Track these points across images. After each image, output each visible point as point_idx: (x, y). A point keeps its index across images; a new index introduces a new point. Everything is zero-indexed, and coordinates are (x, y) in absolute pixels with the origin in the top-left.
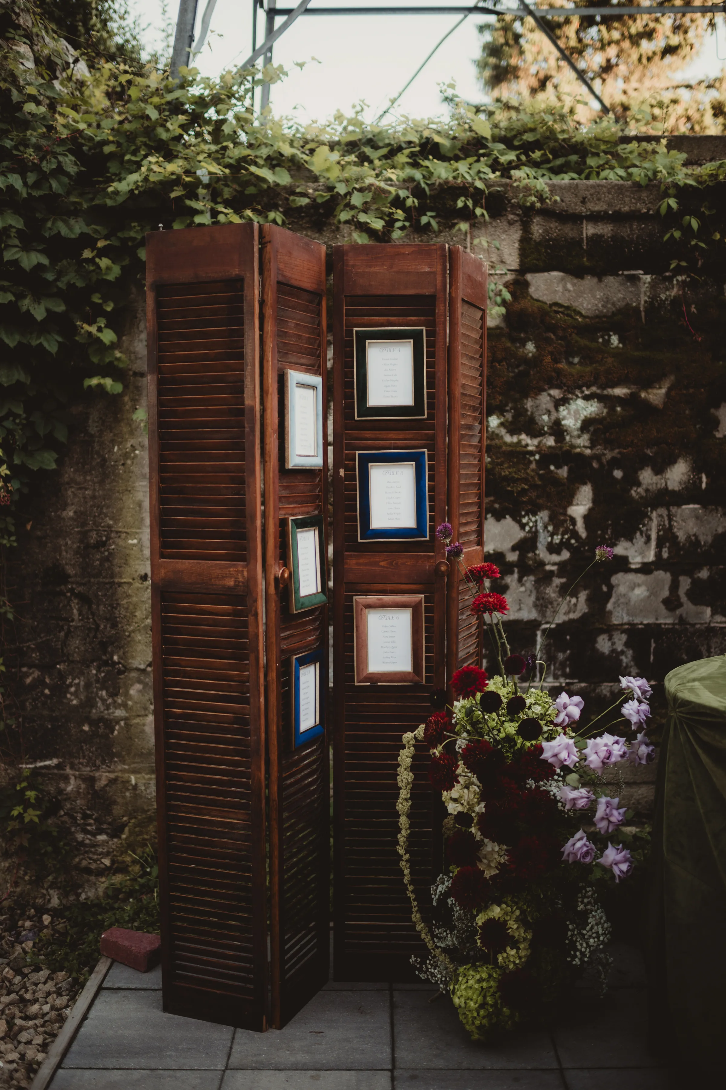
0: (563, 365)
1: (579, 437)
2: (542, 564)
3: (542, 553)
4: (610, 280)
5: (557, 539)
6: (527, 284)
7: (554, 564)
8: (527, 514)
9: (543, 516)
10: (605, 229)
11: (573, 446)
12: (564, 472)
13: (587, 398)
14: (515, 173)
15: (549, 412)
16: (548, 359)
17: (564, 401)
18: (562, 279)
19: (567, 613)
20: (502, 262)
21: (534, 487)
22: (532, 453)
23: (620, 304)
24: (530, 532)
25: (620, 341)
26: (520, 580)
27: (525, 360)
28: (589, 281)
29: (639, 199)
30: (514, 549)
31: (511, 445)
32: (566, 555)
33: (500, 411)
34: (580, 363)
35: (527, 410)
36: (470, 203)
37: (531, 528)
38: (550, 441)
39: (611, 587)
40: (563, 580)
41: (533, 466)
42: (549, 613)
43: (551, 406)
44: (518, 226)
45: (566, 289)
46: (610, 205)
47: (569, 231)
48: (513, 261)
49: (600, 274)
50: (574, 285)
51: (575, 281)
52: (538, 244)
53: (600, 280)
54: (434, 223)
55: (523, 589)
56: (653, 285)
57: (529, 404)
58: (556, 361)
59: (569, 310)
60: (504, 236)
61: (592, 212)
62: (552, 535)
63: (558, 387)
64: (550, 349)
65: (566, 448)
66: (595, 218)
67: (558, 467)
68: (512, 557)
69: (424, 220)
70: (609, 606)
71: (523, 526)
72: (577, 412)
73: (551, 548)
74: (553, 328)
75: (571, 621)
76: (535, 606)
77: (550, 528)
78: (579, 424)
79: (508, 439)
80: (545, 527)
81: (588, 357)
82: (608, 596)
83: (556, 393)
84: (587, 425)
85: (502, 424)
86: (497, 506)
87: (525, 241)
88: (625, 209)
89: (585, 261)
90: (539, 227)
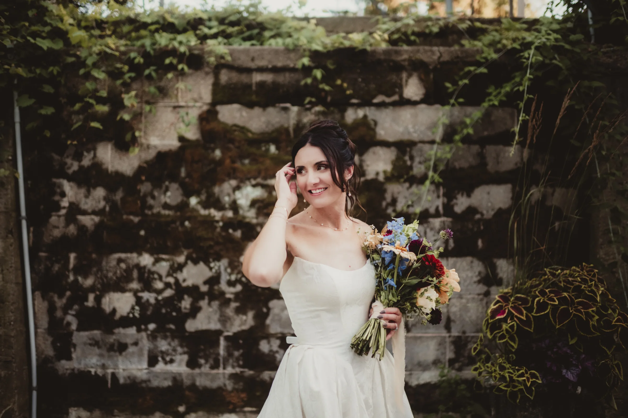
0: (238, 165)
1: (249, 211)
2: (223, 293)
3: (223, 286)
4: (271, 110)
5: (233, 277)
6: (216, 113)
7: (232, 293)
8: (214, 260)
9: (224, 263)
10: (268, 78)
11: (244, 217)
12: (238, 234)
13: (254, 186)
14: (210, 42)
15: (229, 195)
16: (228, 161)
17: (238, 188)
18: (239, 110)
19: (240, 326)
20: (201, 98)
21: (217, 243)
22: (218, 222)
23: (277, 126)
24: (216, 272)
25: (278, 148)
26: (209, 304)
27: (213, 161)
28: (257, 111)
29: (289, 58)
30: (205, 283)
31: (205, 216)
32: (239, 288)
33: (197, 194)
34: (250, 163)
35: (214, 194)
36: (175, 61)
37: (216, 271)
38: (230, 214)
39: (269, 309)
40: (237, 304)
41: (218, 230)
42: (228, 325)
43: (230, 191)
44: (211, 76)
45: (241, 116)
46: (269, 62)
47: (244, 78)
48: (207, 97)
49: (264, 105)
50: (247, 113)
51: (248, 110)
52: (224, 87)
53: (264, 110)
54: (154, 74)
55: (211, 310)
56: (299, 114)
57: (216, 190)
58: (233, 162)
59: (243, 129)
60: (202, 82)
61: (257, 67)
62: (230, 274)
63: (235, 178)
64: (230, 154)
65: (239, 218)
66: (261, 70)
67: (235, 230)
68: (204, 288)
69: (147, 72)
70: (268, 321)
71: (211, 269)
72: (247, 195)
73: (231, 284)
74: (232, 141)
75: (243, 331)
76: (220, 320)
77: (229, 270)
78: (249, 203)
79: (203, 212)
80: (226, 269)
81: (254, 160)
82: (267, 315)
83: (234, 183)
84: (254, 203)
85: (199, 203)
86: (194, 256)
87: (216, 85)
88: (280, 64)
89: (254, 98)
90: (224, 76)
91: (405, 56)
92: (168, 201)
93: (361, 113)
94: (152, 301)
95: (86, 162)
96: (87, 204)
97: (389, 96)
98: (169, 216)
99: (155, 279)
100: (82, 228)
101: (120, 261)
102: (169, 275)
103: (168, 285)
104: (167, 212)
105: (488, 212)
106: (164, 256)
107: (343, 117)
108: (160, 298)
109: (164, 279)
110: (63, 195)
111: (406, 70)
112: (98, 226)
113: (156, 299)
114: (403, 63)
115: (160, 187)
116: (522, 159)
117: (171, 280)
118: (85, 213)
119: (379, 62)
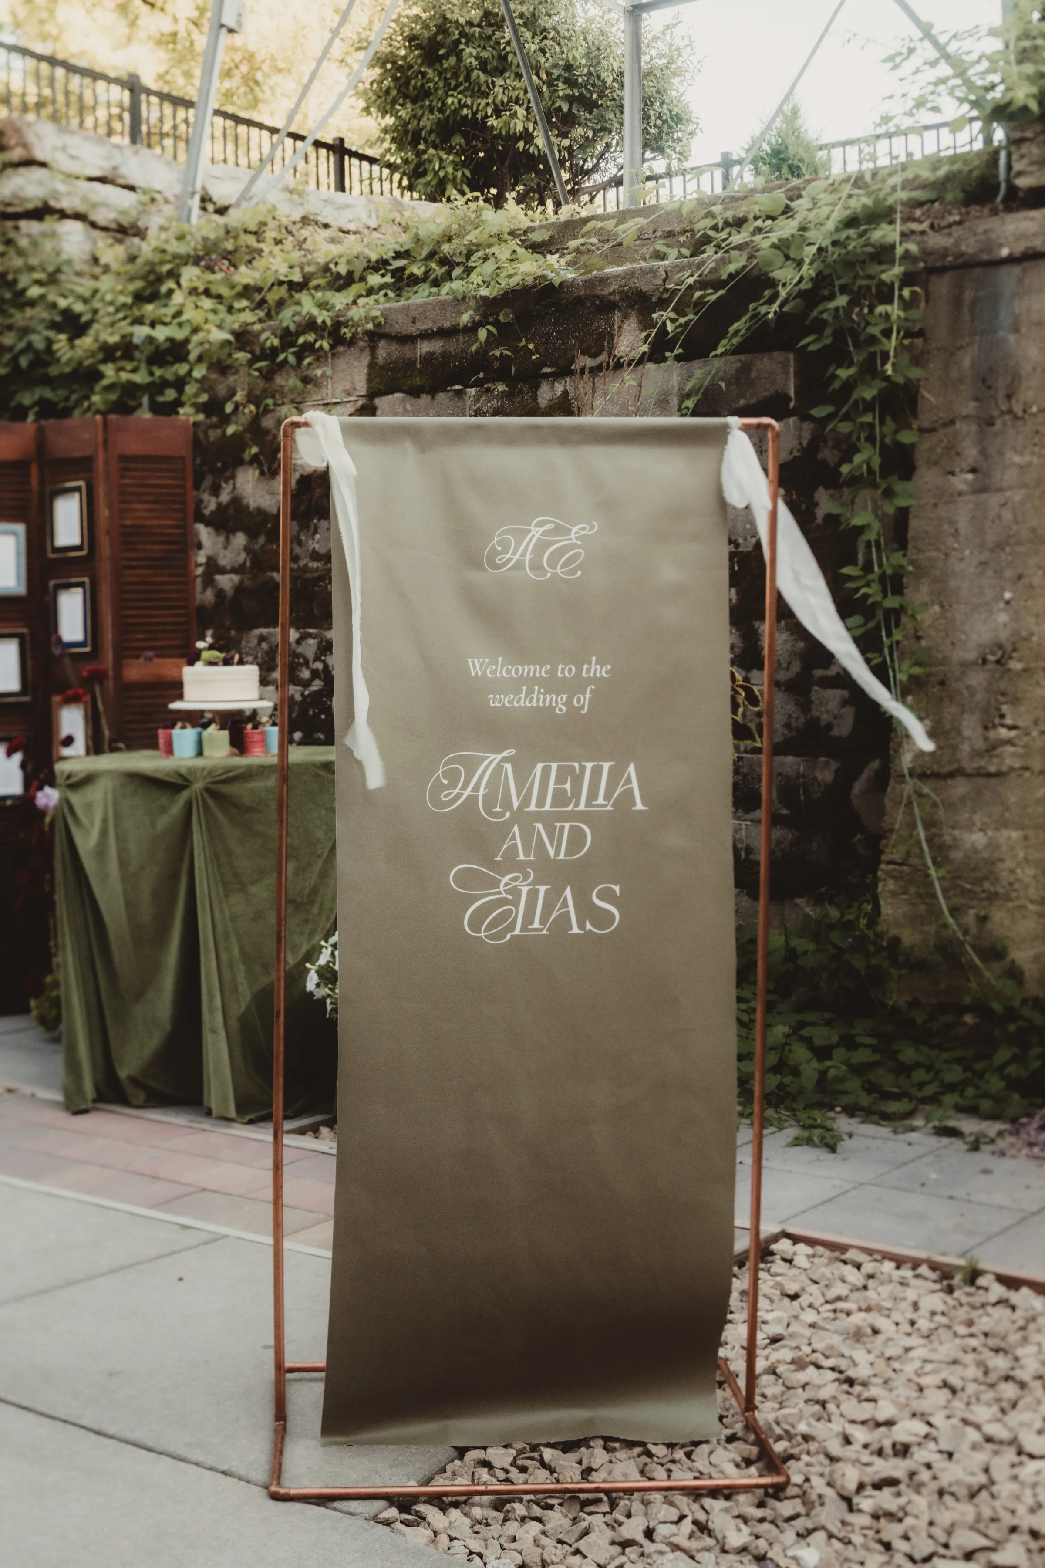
4: (441, 396)
6: (375, 409)
10: (436, 346)
18: (403, 401)
20: (355, 388)
28: (425, 398)
36: (313, 338)
44: (367, 352)
45: (405, 410)
46: (434, 322)
47: (407, 351)
48: (363, 386)
49: (433, 392)
50: (412, 405)
51: (413, 401)
52: (382, 368)
53: (433, 398)
56: (476, 399)
60: (356, 363)
61: (421, 331)
66: (426, 335)
87: (372, 365)
88: (447, 324)
89: (418, 381)
90: (383, 351)
91: (614, 286)
92: (317, 547)
93: (559, 388)
94: (298, 698)
95: (225, 498)
96: (226, 559)
97: (594, 356)
98: (317, 569)
99: (301, 665)
100: (220, 594)
101: (262, 639)
102: (317, 659)
103: (315, 674)
104: (315, 565)
105: (745, 539)
106: (311, 631)
107: (535, 398)
108: (307, 693)
109: (311, 664)
110: (200, 546)
111: (620, 308)
112: (239, 589)
113: (302, 694)
114: (612, 298)
115: (308, 527)
116: (800, 444)
117: (319, 666)
118: (223, 571)
119: (580, 301)
